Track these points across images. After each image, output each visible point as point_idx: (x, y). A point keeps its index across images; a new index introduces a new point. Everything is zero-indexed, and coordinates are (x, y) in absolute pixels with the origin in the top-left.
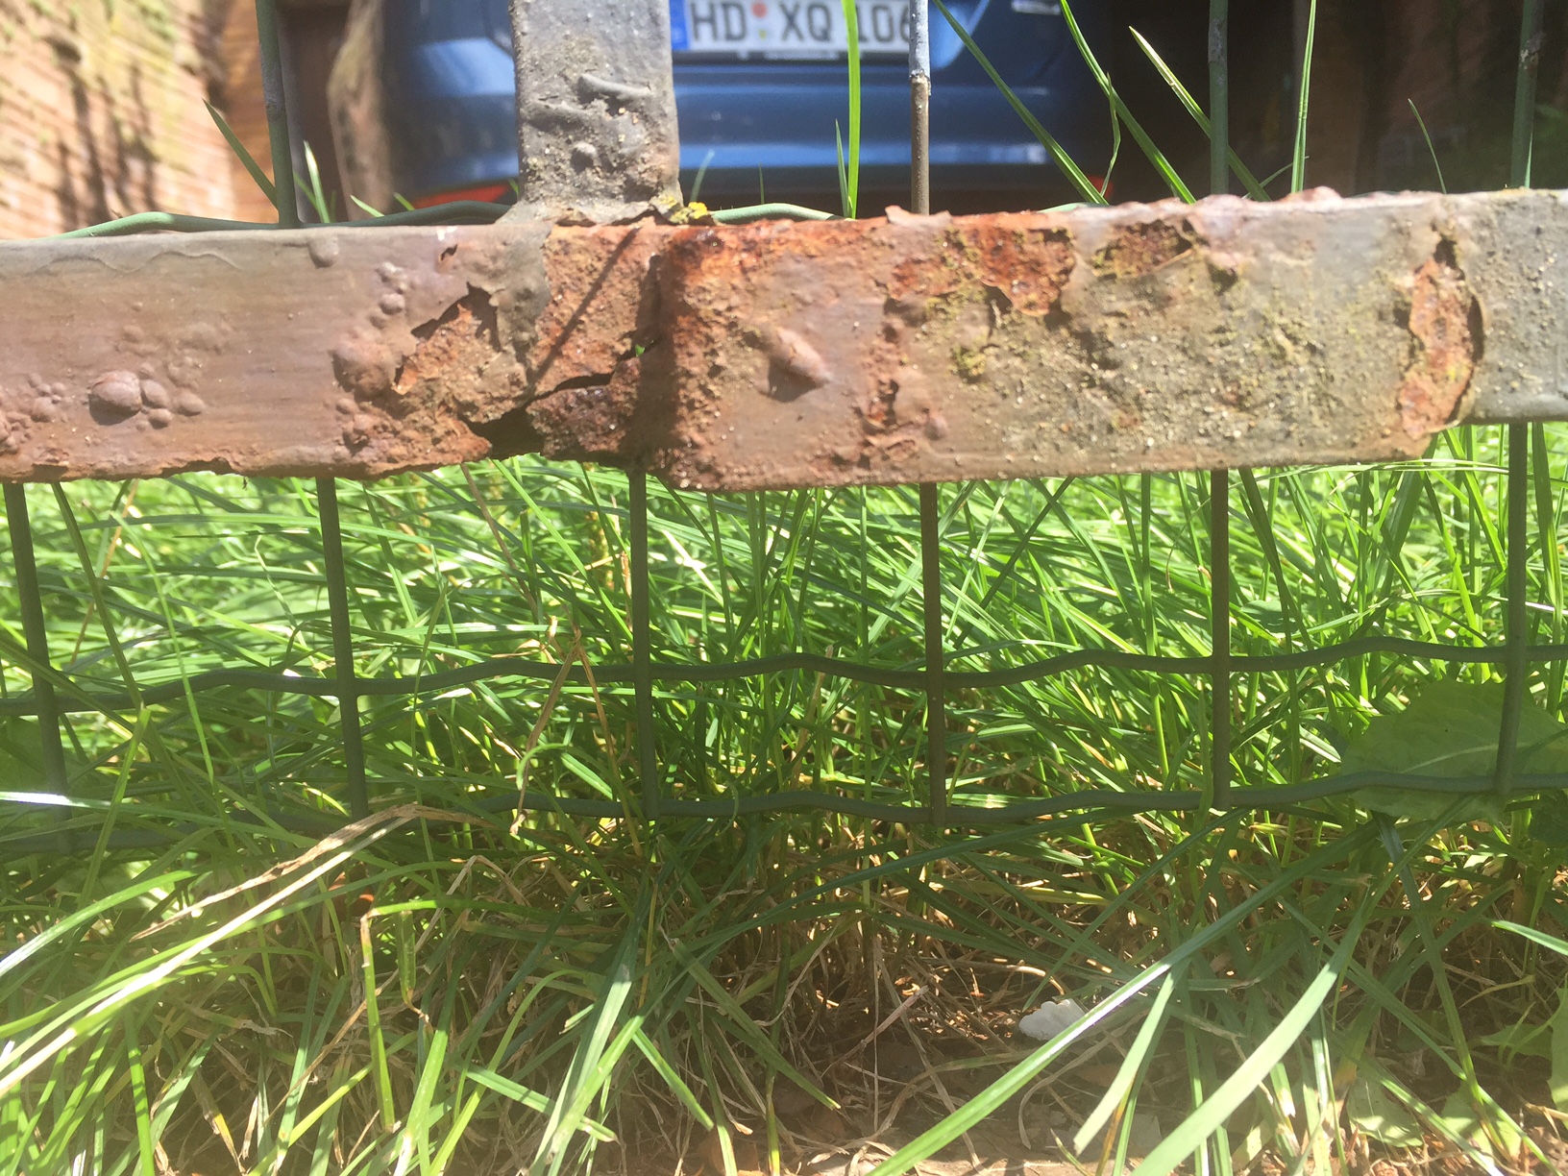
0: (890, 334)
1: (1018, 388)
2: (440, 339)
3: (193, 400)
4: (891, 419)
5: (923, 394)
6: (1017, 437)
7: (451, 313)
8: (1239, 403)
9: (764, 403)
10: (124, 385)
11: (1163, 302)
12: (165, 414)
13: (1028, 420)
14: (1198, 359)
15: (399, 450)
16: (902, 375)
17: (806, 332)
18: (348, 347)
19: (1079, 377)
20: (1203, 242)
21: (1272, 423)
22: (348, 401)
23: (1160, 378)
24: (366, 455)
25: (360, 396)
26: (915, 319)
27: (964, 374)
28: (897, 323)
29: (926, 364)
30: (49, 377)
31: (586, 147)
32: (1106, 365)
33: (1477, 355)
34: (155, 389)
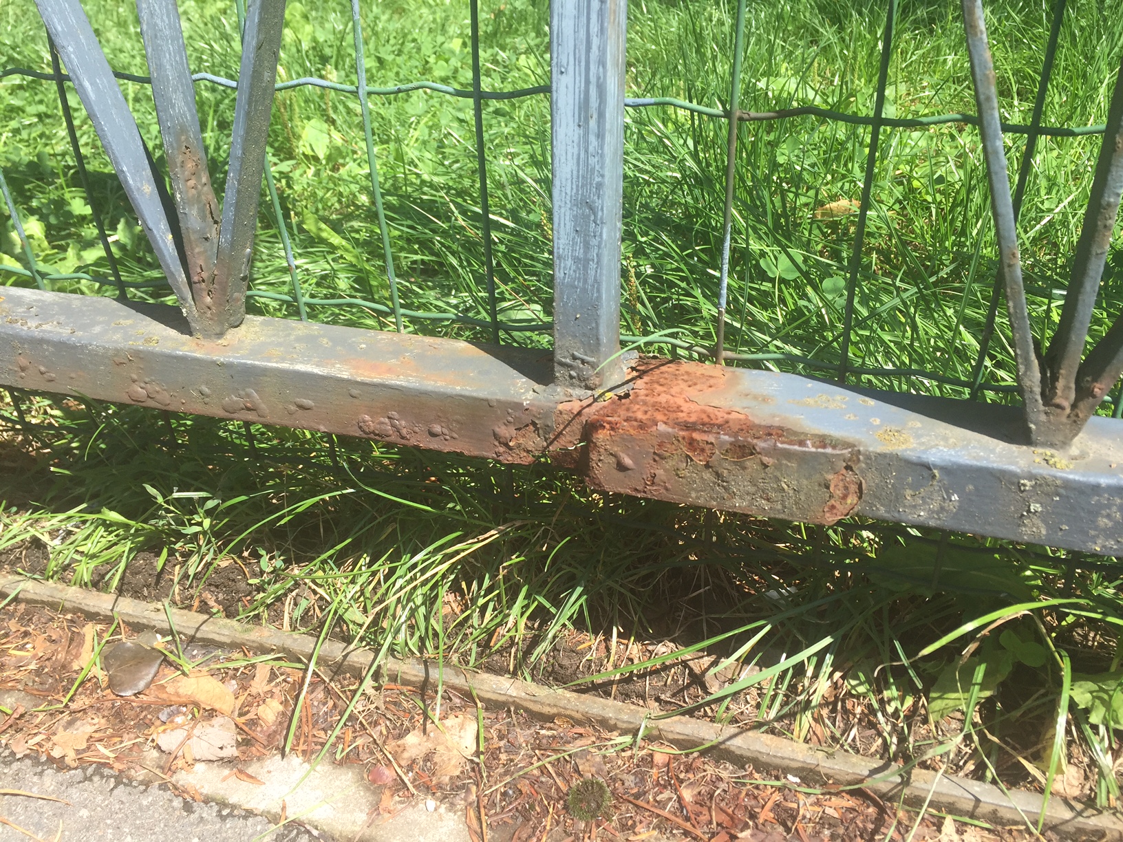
0: (655, 460)
1: (695, 482)
2: (523, 431)
3: (455, 435)
4: (653, 483)
5: (664, 478)
6: (693, 495)
7: (527, 425)
8: (768, 500)
9: (615, 471)
10: (437, 428)
11: (744, 468)
12: (448, 437)
13: (697, 491)
14: (755, 485)
15: (510, 458)
16: (657, 472)
17: (628, 455)
18: (497, 430)
19: (714, 483)
20: (759, 453)
21: (779, 507)
22: (497, 443)
23: (741, 488)
24: (501, 458)
25: (500, 443)
26: (663, 458)
27: (677, 475)
28: (657, 458)
29: (666, 470)
30: (418, 423)
31: (573, 373)
32: (723, 481)
33: (860, 498)
34: (445, 431)
